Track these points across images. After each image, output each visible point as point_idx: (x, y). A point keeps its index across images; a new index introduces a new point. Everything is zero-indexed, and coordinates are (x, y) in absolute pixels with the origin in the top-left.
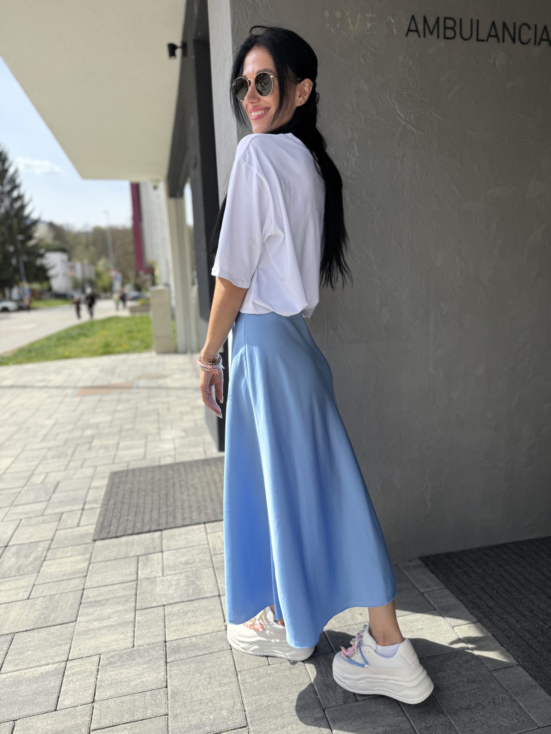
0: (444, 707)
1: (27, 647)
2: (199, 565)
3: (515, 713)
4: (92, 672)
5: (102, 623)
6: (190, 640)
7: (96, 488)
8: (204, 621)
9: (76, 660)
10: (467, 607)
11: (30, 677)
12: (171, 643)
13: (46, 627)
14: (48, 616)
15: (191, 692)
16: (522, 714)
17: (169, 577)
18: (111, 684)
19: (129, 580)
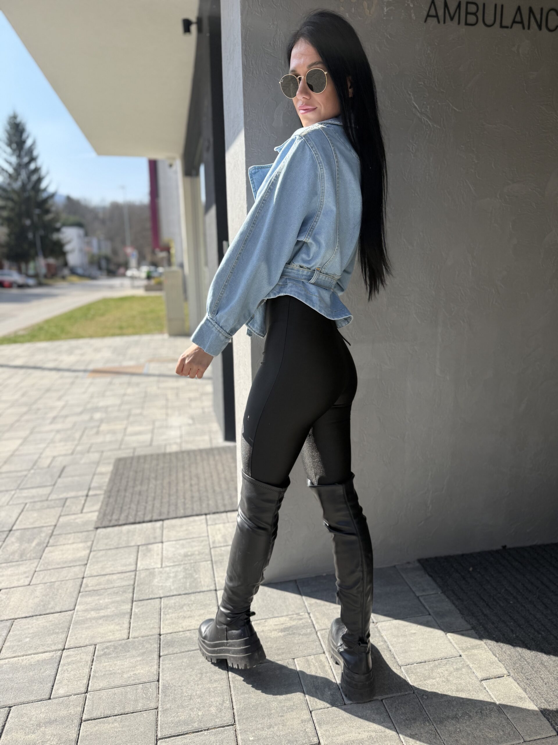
0: (431, 715)
1: (25, 634)
2: (198, 557)
3: (501, 725)
4: (87, 662)
5: (99, 613)
6: (184, 634)
7: (102, 474)
8: (200, 615)
9: (72, 649)
10: (462, 614)
11: (27, 664)
12: (166, 636)
13: (45, 614)
14: (47, 603)
15: (181, 687)
16: (509, 726)
17: (168, 569)
18: (104, 675)
19: (128, 570)
